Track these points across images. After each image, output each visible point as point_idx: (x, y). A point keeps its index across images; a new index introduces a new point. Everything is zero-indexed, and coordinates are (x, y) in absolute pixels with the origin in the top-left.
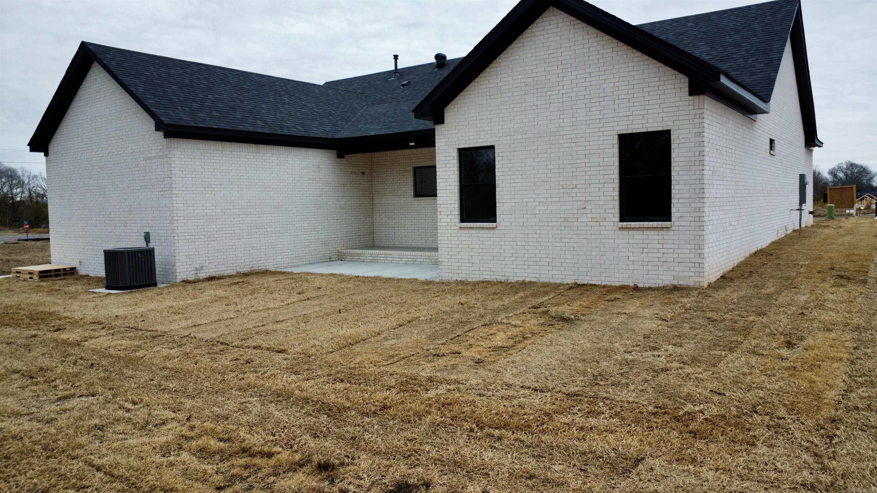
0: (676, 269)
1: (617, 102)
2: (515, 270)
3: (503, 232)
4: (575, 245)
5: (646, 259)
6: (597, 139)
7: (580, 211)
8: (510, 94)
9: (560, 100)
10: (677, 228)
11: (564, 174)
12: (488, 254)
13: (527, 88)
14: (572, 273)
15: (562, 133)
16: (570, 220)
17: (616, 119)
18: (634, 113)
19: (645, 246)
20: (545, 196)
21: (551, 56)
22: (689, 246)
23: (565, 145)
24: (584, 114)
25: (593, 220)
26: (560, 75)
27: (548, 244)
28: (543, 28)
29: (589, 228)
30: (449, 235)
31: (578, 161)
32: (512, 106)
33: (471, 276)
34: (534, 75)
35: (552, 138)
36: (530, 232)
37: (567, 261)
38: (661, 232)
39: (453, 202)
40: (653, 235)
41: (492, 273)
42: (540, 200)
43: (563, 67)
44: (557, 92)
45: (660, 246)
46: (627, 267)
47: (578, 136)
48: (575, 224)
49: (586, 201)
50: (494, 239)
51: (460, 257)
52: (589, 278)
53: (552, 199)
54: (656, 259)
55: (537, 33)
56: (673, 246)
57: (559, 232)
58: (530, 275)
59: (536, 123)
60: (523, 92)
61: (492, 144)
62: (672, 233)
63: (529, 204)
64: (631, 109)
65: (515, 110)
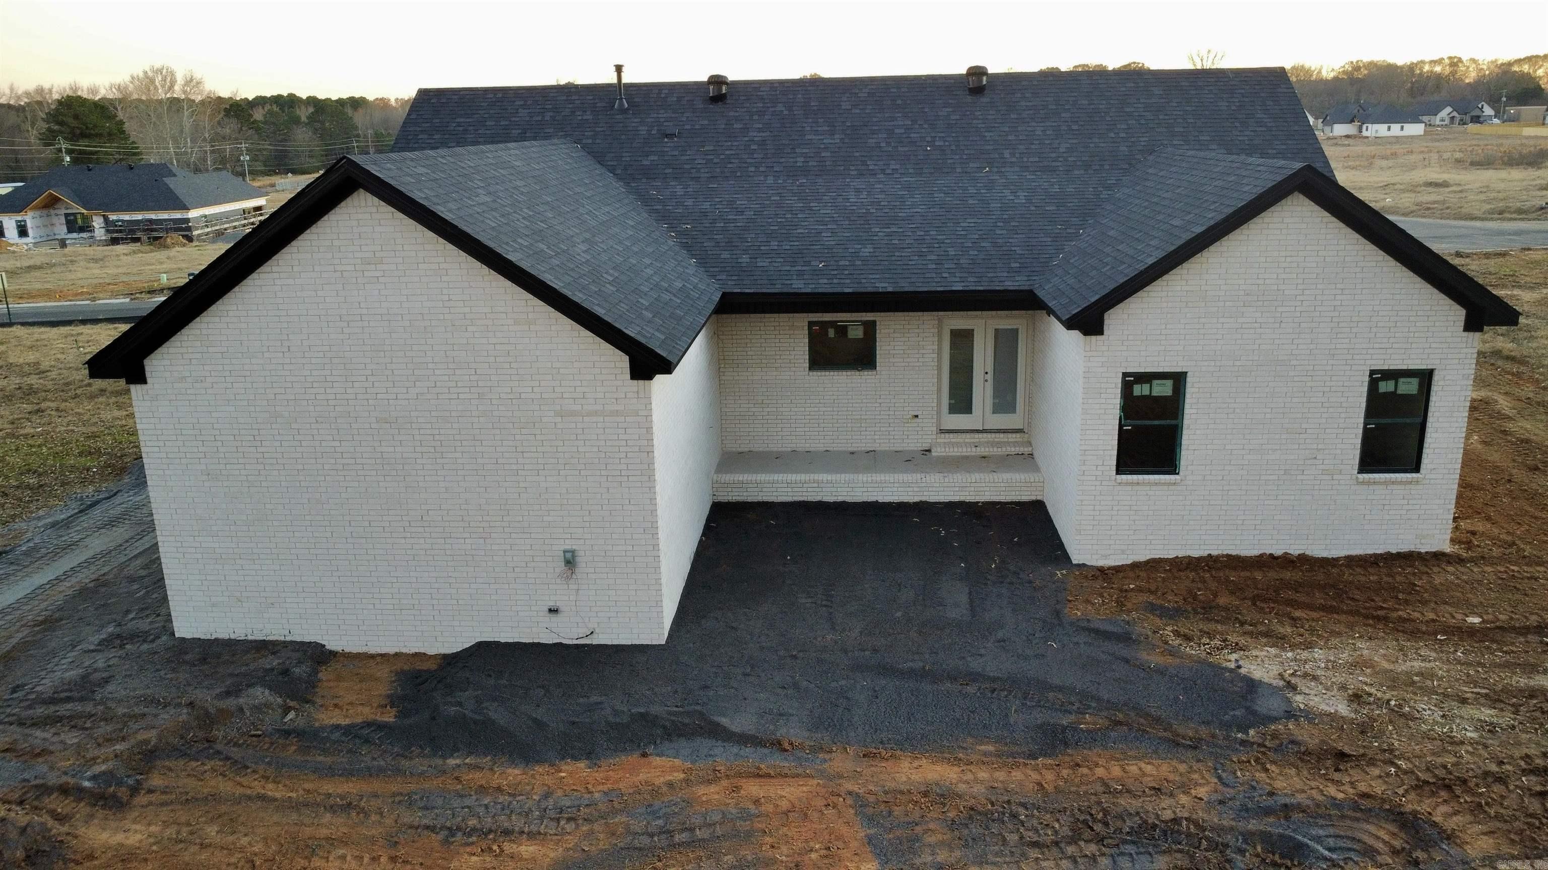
4: (1296, 503)
6: (1342, 373)
7: (1308, 462)
8: (1221, 304)
9: (1296, 320)
10: (1425, 481)
11: (1291, 416)
12: (1163, 518)
13: (1248, 298)
16: (1292, 472)
17: (1370, 351)
18: (1395, 346)
19: (1387, 502)
22: (1438, 501)
24: (1328, 341)
25: (1325, 472)
27: (1256, 503)
28: (1281, 220)
29: (1318, 482)
30: (1096, 493)
31: (1312, 400)
32: (1221, 320)
33: (1130, 547)
34: (1261, 282)
35: (1278, 368)
36: (1231, 488)
38: (1408, 487)
40: (1398, 489)
42: (1251, 447)
43: (1305, 276)
44: (1293, 309)
45: (1405, 502)
47: (1316, 368)
48: (1299, 477)
49: (1317, 450)
50: (1175, 498)
51: (1114, 523)
52: (1310, 542)
53: (1269, 447)
54: (1398, 517)
55: (1271, 226)
56: (1419, 502)
57: (1275, 488)
59: (1256, 347)
60: (1242, 304)
61: (1184, 370)
62: (1421, 487)
63: (1234, 452)
64: (1392, 340)
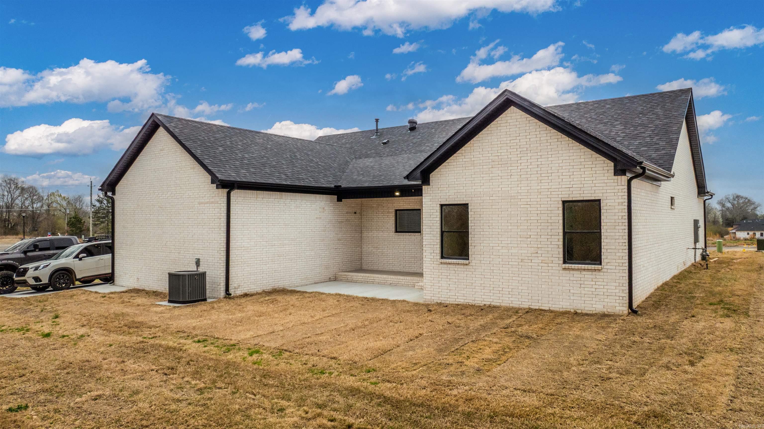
0: (605, 300)
1: (561, 177)
2: (483, 297)
3: (474, 267)
4: (529, 279)
5: (583, 292)
6: (546, 203)
7: (533, 255)
8: (481, 167)
9: (519, 174)
10: (606, 270)
11: (521, 227)
12: (462, 284)
13: (493, 163)
14: (527, 301)
15: (520, 197)
16: (525, 261)
17: (560, 190)
18: (574, 186)
19: (582, 282)
20: (507, 242)
21: (512, 141)
22: (615, 284)
23: (522, 206)
24: (537, 184)
25: (543, 262)
26: (519, 156)
27: (508, 278)
28: (505, 121)
29: (540, 268)
30: (432, 268)
31: (532, 218)
32: (482, 176)
33: (448, 299)
34: (499, 154)
35: (512, 200)
36: (495, 268)
37: (523, 291)
38: (594, 273)
39: (436, 243)
40: (588, 275)
41: (465, 298)
42: (503, 245)
43: (521, 150)
44: (516, 168)
45: (594, 283)
46: (569, 298)
47: (532, 200)
48: (530, 264)
49: (538, 248)
50: (467, 273)
51: (440, 285)
52: (540, 305)
53: (512, 245)
54: (591, 293)
56: (603, 284)
57: (517, 269)
58: (494, 301)
59: (500, 189)
60: (491, 166)
61: (467, 203)
62: (602, 274)
63: (494, 248)
64: (572, 183)
65: (484, 178)
